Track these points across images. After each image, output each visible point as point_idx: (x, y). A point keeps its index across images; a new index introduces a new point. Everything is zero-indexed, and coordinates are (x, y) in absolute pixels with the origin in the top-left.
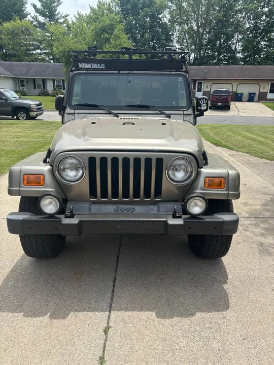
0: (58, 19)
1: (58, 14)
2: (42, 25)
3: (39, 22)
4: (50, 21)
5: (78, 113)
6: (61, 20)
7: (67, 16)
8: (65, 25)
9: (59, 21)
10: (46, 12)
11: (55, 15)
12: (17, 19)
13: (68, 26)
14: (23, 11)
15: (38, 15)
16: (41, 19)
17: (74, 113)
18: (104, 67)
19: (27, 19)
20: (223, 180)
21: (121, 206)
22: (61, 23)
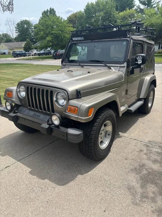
0: (153, 5)
1: (154, 1)
2: (142, 11)
3: (141, 9)
4: (147, 7)
5: (67, 65)
6: (155, 6)
7: (159, 2)
8: (157, 8)
9: (154, 6)
10: (146, 2)
11: (151, 3)
12: (127, 9)
13: (158, 9)
14: (132, 4)
15: (140, 4)
16: (142, 7)
17: (65, 65)
18: (83, 39)
19: (134, 8)
20: (77, 108)
21: (37, 113)
22: (155, 7)
